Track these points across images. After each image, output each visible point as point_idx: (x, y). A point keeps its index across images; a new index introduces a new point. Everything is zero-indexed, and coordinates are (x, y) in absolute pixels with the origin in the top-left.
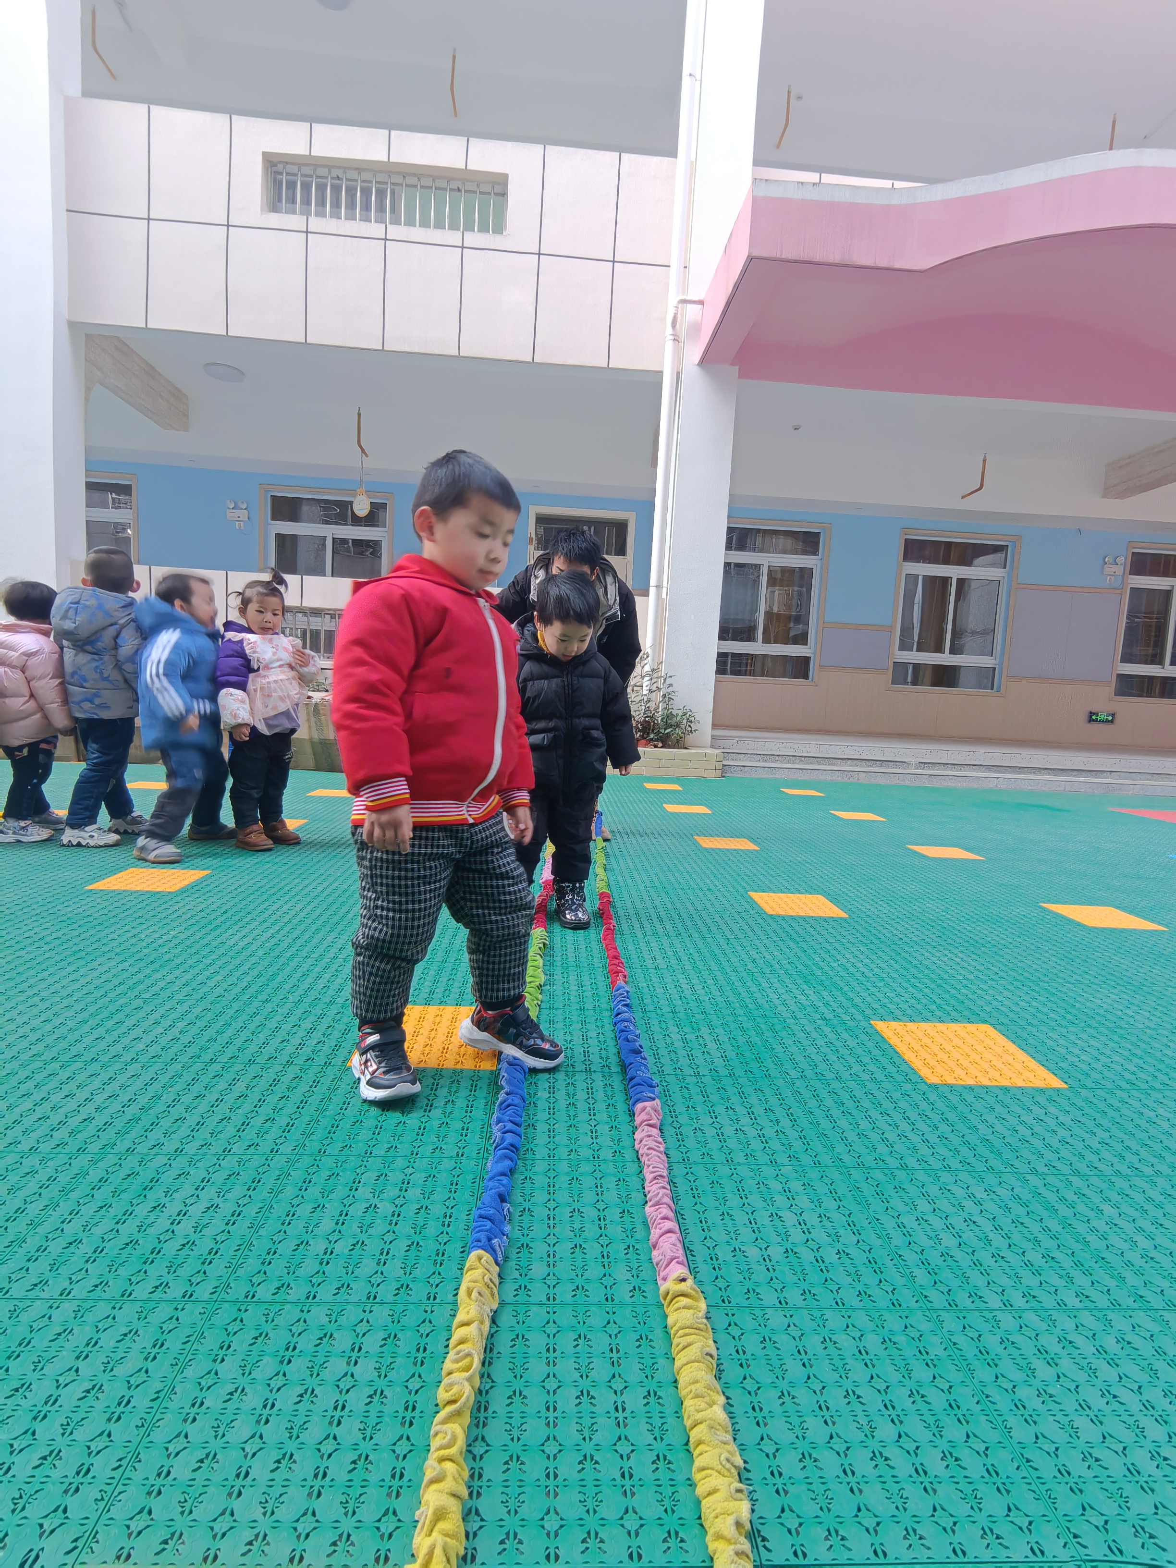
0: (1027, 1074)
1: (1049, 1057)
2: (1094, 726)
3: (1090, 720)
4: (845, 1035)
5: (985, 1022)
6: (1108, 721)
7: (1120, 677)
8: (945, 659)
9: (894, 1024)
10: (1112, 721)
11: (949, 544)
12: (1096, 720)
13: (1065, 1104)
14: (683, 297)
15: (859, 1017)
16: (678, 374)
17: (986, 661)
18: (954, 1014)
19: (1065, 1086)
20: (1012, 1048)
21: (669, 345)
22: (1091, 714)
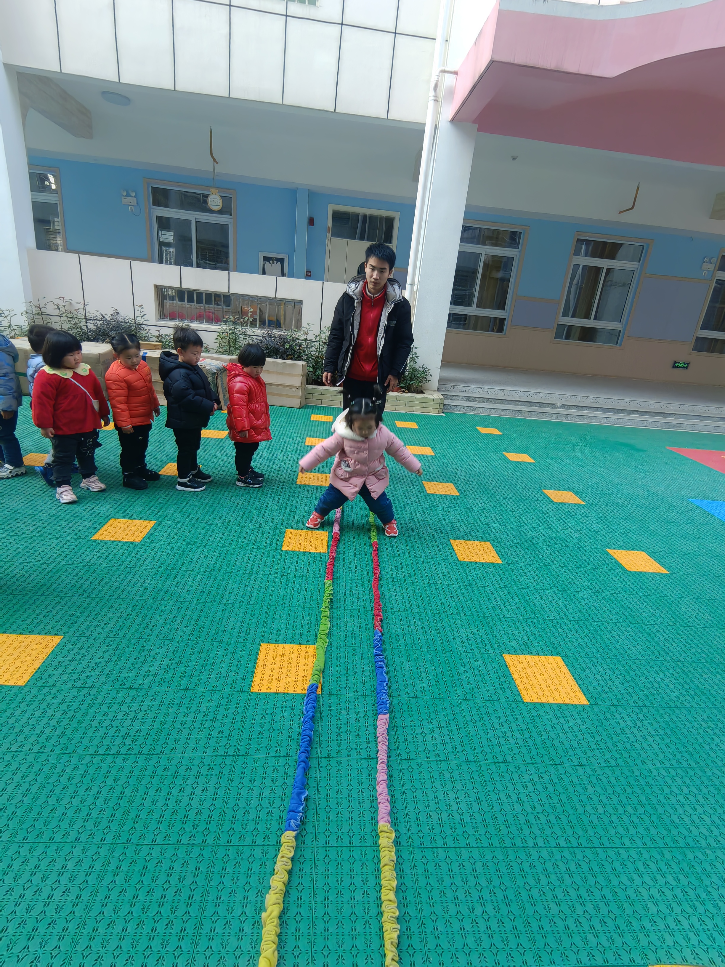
0: (572, 695)
1: (585, 682)
2: (676, 370)
3: (674, 366)
4: (489, 666)
5: (558, 654)
6: (684, 367)
7: (698, 338)
8: (590, 323)
9: (514, 657)
10: (687, 368)
11: (605, 243)
12: (677, 367)
13: (585, 716)
14: (443, 68)
15: (498, 652)
16: (436, 126)
17: (615, 326)
18: (545, 648)
19: (588, 703)
20: (568, 674)
21: (431, 104)
22: (675, 362)
